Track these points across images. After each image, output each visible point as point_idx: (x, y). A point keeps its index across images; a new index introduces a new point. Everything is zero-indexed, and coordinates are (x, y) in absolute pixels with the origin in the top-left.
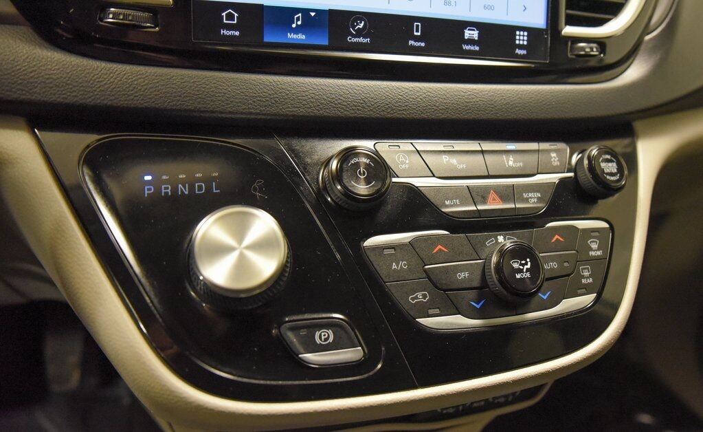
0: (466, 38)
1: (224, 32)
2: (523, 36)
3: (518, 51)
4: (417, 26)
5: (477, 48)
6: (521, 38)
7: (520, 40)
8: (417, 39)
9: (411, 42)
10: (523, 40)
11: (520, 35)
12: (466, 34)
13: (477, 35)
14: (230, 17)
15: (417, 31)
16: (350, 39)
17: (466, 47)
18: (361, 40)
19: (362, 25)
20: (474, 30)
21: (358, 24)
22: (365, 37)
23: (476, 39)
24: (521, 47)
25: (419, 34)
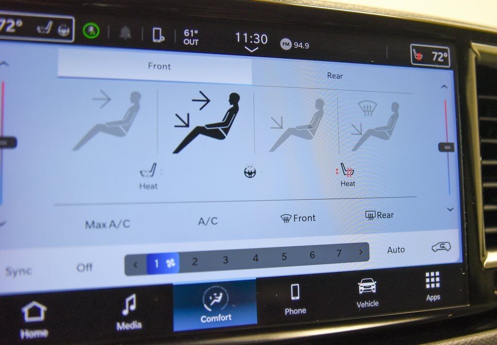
0: (361, 292)
1: (26, 334)
2: (435, 277)
3: (430, 298)
4: (295, 288)
5: (376, 304)
6: (433, 280)
7: (430, 283)
8: (295, 305)
9: (288, 311)
10: (435, 282)
11: (430, 277)
12: (360, 288)
13: (374, 287)
14: (35, 312)
15: (295, 295)
16: (204, 319)
17: (361, 305)
18: (220, 318)
19: (220, 298)
20: (370, 281)
21: (214, 298)
22: (224, 314)
23: (374, 291)
24: (433, 292)
25: (298, 298)
